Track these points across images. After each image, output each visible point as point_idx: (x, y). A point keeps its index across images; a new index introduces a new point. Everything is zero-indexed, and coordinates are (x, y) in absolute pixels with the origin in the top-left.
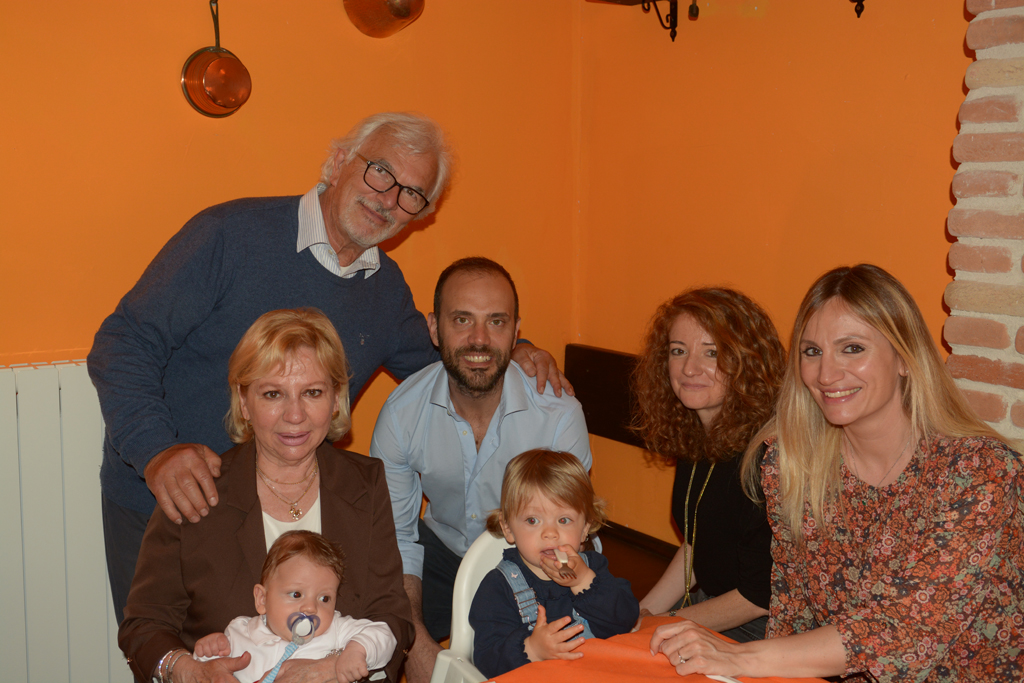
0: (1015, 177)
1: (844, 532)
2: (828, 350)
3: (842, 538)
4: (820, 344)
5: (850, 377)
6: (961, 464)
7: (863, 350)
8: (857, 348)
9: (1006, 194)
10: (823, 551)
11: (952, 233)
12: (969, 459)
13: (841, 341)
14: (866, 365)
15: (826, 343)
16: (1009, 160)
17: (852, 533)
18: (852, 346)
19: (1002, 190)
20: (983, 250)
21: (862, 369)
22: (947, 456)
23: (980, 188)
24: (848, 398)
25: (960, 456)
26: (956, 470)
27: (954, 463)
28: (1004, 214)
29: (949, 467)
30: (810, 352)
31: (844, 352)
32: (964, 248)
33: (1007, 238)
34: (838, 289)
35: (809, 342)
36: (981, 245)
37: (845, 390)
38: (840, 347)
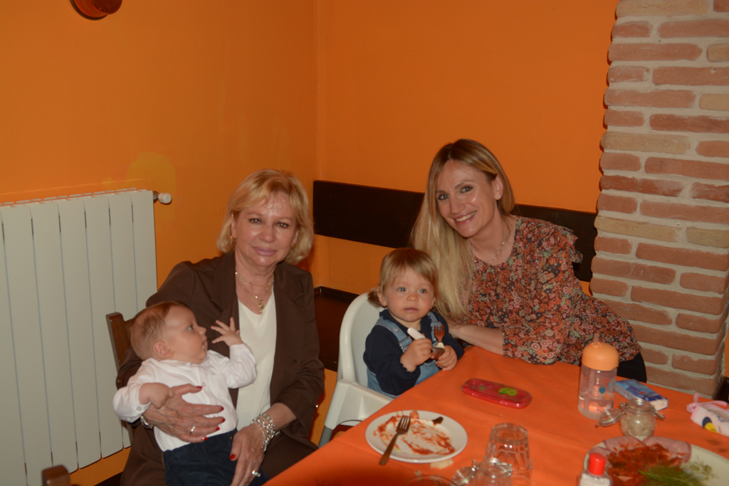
0: (648, 70)
1: (485, 295)
2: (452, 193)
3: (485, 299)
4: (446, 191)
5: (469, 206)
6: (544, 244)
7: (472, 188)
8: (469, 188)
9: (642, 80)
10: (476, 309)
11: (607, 103)
12: (548, 240)
13: (458, 186)
14: (475, 198)
15: (450, 189)
16: (644, 60)
17: (490, 295)
18: (465, 187)
19: (640, 78)
20: (627, 113)
21: (474, 200)
22: (534, 242)
23: (626, 76)
24: (470, 219)
25: (542, 239)
26: (543, 248)
27: (540, 244)
28: (641, 92)
29: (538, 247)
30: (442, 197)
31: (461, 192)
32: (615, 112)
33: (642, 106)
34: (449, 156)
35: (441, 191)
36: (625, 110)
37: (467, 215)
38: (459, 189)
